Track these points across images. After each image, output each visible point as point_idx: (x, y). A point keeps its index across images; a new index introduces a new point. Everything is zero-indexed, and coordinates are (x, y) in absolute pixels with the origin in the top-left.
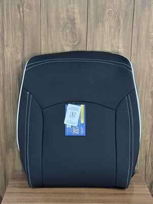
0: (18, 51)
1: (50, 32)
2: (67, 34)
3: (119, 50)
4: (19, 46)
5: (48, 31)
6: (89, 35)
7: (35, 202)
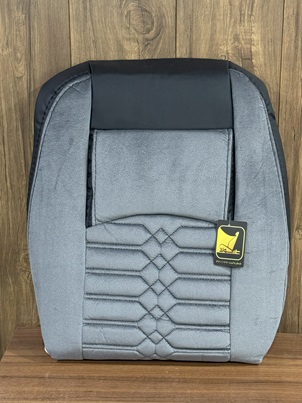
0: (19, 55)
1: (91, 10)
2: (129, 12)
3: (254, 49)
4: (19, 44)
5: (85, 8)
6: (181, 14)
7: (57, 399)
